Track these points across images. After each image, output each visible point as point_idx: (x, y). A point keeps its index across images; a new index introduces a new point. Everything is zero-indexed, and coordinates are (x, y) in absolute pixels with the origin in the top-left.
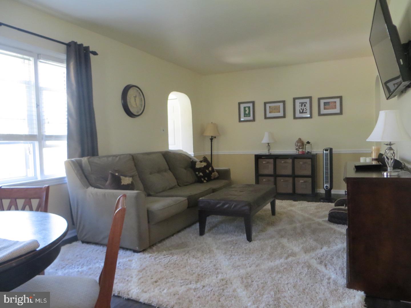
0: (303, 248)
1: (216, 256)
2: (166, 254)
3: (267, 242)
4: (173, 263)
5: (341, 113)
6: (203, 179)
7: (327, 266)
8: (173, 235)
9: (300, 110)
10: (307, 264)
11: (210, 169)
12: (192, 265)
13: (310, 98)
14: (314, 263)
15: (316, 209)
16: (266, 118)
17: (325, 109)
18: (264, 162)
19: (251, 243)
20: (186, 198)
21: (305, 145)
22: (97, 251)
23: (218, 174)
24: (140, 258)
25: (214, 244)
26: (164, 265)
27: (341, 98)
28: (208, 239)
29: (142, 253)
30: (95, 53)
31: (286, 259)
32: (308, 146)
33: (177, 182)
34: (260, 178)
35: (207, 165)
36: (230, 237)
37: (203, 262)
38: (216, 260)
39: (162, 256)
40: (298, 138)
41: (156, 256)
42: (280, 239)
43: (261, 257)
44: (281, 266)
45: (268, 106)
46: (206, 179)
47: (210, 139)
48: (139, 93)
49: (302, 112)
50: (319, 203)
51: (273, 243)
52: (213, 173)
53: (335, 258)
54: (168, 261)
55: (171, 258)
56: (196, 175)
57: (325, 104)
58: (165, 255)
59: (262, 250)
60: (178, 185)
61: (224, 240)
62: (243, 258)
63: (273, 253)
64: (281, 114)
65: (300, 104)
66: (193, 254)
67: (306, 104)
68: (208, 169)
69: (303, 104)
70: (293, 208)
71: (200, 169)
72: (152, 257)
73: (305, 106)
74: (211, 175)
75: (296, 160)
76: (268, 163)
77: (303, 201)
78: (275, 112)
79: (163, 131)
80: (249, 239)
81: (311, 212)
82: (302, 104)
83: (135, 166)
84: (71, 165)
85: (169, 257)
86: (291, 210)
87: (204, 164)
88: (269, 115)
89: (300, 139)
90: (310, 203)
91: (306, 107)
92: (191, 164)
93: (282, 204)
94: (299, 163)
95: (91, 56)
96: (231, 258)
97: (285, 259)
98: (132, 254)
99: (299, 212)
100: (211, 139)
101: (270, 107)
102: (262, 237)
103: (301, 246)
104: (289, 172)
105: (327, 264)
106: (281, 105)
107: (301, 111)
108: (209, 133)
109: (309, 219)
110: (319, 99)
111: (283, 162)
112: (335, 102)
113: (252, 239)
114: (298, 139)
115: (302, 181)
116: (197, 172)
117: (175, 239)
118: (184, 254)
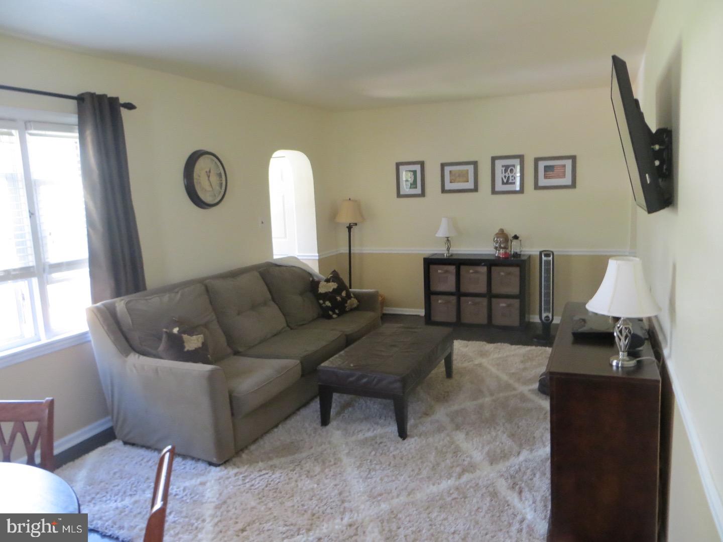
0: (488, 453)
1: (344, 471)
2: (262, 469)
3: (431, 440)
4: (273, 489)
5: (573, 185)
6: (331, 313)
7: (523, 494)
8: (276, 426)
9: (502, 178)
10: (491, 489)
11: (344, 294)
12: (304, 492)
13: (521, 158)
14: (502, 486)
15: (522, 362)
16: (444, 191)
17: (546, 177)
18: (439, 271)
19: (405, 441)
20: (298, 361)
21: (510, 241)
22: (148, 461)
23: (356, 301)
24: (221, 478)
25: (344, 446)
26: (259, 494)
27: (573, 158)
28: (335, 433)
29: (222, 468)
30: (130, 106)
31: (459, 478)
32: (515, 242)
33: (287, 321)
34: (433, 297)
35: (338, 287)
36: (372, 430)
37: (323, 487)
38: (345, 481)
39: (256, 473)
40: (499, 228)
41: (246, 474)
42: (454, 432)
43: (418, 474)
44: (450, 494)
45: (447, 169)
46: (337, 311)
47: (347, 227)
48: (216, 162)
49: (507, 183)
50: (528, 348)
51: (441, 443)
52: (349, 302)
53: (538, 475)
54: (266, 483)
55: (270, 476)
56: (320, 305)
57: (547, 168)
58: (260, 471)
59: (421, 458)
60: (288, 326)
61: (361, 436)
62: (388, 476)
63: (438, 464)
64: (470, 185)
65: (504, 169)
66: (308, 468)
67: (513, 168)
68: (340, 294)
69: (508, 168)
70: (484, 361)
71: (326, 294)
72: (238, 474)
73: (512, 171)
74: (346, 305)
75: (493, 268)
76: (446, 272)
77: (503, 344)
78: (459, 182)
79: (262, 223)
80: (403, 434)
81: (513, 371)
82: (506, 168)
83: (211, 303)
84: (97, 317)
85: (267, 474)
86: (480, 365)
87: (333, 286)
88: (448, 186)
89: (502, 231)
90: (513, 347)
91: (513, 174)
92: (311, 284)
93: (467, 349)
94: (499, 273)
95: (124, 112)
96: (369, 476)
97: (456, 479)
98: (206, 469)
99: (494, 370)
100: (350, 228)
101: (450, 172)
102: (424, 428)
103: (487, 449)
104: (482, 288)
105: (523, 488)
106: (471, 168)
107: (505, 181)
108: (345, 218)
109: (508, 387)
110: (537, 160)
111: (471, 271)
112: (564, 166)
113: (408, 433)
114: (499, 231)
115: (503, 304)
116: (320, 299)
117: (280, 435)
118: (292, 466)
